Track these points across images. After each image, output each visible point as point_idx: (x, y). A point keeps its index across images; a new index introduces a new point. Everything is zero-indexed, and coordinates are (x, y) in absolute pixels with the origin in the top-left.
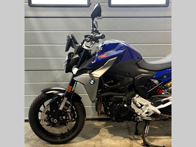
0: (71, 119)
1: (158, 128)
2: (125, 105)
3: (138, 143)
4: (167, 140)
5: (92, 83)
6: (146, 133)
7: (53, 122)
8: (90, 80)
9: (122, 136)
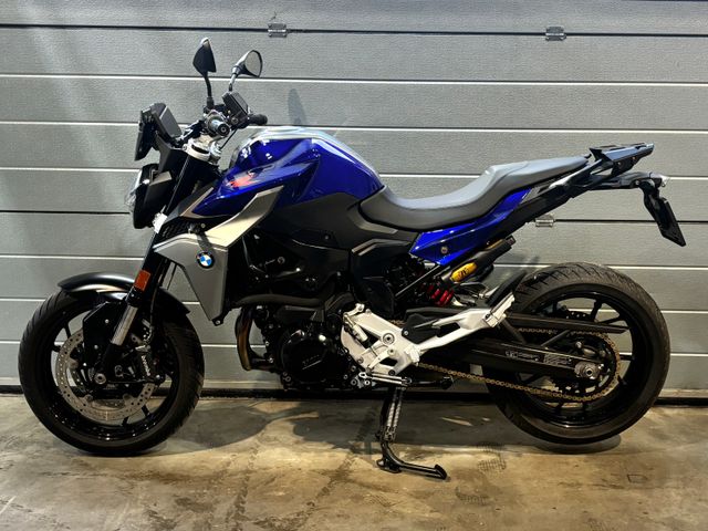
0: (149, 374)
1: (468, 424)
2: (322, 338)
3: (370, 461)
4: (470, 456)
5: (205, 263)
6: (391, 429)
7: (94, 380)
8: (200, 255)
9: (330, 443)
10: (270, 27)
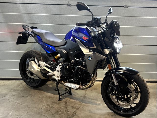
10: (68, 4)
